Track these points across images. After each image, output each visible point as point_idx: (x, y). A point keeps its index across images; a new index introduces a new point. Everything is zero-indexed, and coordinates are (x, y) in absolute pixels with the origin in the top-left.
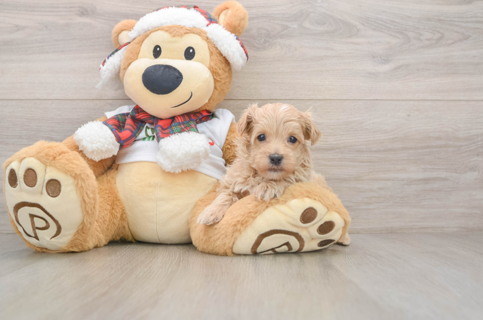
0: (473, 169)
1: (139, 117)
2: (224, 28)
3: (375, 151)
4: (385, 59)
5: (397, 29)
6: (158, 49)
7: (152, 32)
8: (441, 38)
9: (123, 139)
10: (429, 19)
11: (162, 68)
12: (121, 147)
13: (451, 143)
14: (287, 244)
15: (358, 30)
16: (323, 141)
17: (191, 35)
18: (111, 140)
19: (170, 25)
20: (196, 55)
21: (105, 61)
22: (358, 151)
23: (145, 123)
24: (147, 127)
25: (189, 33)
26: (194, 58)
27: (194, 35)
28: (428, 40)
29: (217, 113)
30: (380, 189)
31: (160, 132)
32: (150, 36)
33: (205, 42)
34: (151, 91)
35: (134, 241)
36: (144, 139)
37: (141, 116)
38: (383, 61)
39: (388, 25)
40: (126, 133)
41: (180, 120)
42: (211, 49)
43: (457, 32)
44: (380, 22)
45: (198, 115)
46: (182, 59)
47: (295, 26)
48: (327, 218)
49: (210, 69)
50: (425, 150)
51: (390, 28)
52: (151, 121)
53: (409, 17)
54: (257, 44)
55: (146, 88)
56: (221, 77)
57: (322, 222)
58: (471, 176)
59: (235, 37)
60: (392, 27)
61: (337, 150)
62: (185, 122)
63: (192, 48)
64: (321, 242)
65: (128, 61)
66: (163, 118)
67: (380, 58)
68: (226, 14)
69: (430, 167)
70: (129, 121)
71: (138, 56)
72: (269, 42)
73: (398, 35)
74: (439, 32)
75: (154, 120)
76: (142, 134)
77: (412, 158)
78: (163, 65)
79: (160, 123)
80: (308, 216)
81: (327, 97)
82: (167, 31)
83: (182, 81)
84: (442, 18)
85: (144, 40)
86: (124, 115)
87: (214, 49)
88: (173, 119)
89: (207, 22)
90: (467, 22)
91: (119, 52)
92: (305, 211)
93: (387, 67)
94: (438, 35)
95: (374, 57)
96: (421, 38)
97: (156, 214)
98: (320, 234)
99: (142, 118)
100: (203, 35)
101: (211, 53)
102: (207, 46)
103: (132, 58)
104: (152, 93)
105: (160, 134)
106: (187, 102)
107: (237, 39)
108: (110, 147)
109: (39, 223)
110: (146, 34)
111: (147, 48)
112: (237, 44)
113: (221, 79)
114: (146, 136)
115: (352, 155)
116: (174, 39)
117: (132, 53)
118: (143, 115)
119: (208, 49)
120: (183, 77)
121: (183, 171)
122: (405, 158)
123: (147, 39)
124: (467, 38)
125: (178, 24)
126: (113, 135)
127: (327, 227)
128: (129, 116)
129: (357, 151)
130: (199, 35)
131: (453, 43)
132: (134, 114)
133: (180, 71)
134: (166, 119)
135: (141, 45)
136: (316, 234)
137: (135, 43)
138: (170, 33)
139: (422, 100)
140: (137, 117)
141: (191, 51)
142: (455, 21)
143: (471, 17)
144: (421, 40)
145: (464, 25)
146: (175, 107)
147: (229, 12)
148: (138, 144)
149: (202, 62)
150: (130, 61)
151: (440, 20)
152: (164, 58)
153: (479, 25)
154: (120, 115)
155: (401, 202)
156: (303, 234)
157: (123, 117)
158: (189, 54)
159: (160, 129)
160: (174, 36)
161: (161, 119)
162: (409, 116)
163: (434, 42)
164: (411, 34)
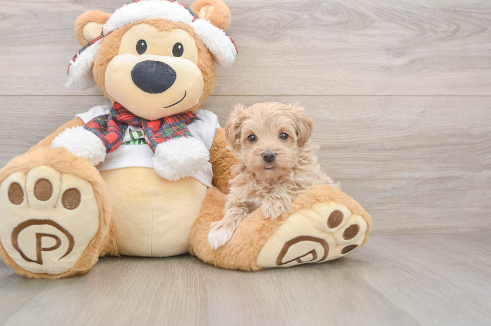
0: (487, 167)
1: (121, 118)
2: (211, 23)
3: (389, 150)
4: (400, 53)
5: (413, 20)
6: (143, 44)
7: (134, 24)
8: (456, 31)
9: (110, 143)
10: (444, 10)
11: (155, 65)
12: (108, 151)
13: (466, 140)
14: (313, 252)
15: (372, 21)
16: (335, 139)
17: (178, 30)
18: (98, 145)
19: (154, 18)
20: (184, 51)
21: (75, 57)
23: (127, 125)
24: (130, 130)
25: (175, 28)
26: (183, 55)
27: (181, 30)
28: (444, 32)
29: (198, 115)
30: (394, 188)
31: (153, 136)
32: (132, 29)
33: (192, 38)
34: (143, 90)
35: (119, 256)
36: (128, 143)
37: (123, 117)
38: (398, 55)
39: (403, 16)
40: (112, 136)
41: (170, 121)
42: (199, 46)
43: (473, 24)
44: (395, 13)
45: (185, 116)
46: (171, 56)
47: (306, 16)
48: (352, 222)
49: (199, 67)
50: (439, 148)
51: (405, 19)
52: (137, 122)
53: (425, 8)
54: (266, 35)
55: (136, 87)
56: (209, 77)
57: (348, 226)
58: (486, 174)
59: (225, 33)
60: (407, 18)
61: (350, 149)
62: (175, 124)
63: (180, 44)
64: (346, 248)
65: (106, 55)
66: (151, 120)
67: (395, 51)
68: (207, 11)
69: (444, 165)
70: (111, 123)
71: (118, 51)
72: (278, 33)
73: (413, 27)
74: (455, 24)
75: (140, 122)
76: (127, 137)
77: (427, 156)
78: (154, 61)
79: (150, 125)
80: (335, 219)
81: (340, 93)
82: (152, 24)
83: (175, 79)
84: (458, 9)
85: (124, 33)
86: (102, 117)
87: (202, 46)
88: (162, 121)
89: (192, 18)
90: (484, 13)
91: (92, 46)
92: (331, 214)
93: (401, 61)
94: (454, 28)
95: (388, 50)
96: (437, 30)
97: (152, 226)
98: (345, 239)
99: (124, 120)
100: (190, 30)
101: (199, 50)
102: (194, 42)
103: (112, 53)
104: (143, 92)
105: (154, 138)
106: (180, 101)
107: (227, 35)
108: (98, 153)
109: (47, 242)
110: (127, 27)
111: (129, 41)
112: (227, 40)
113: (208, 78)
114: (131, 139)
115: (365, 154)
116: (161, 33)
117: (111, 47)
118: (128, 116)
119: (196, 46)
120: (177, 75)
121: (181, 178)
122: (420, 156)
123: (128, 32)
124: (483, 30)
125: (163, 17)
126: (99, 139)
127: (352, 231)
128: (109, 117)
129: (371, 150)
130: (186, 30)
131: (469, 36)
132: (115, 115)
133: (173, 68)
134: (155, 120)
135: (121, 39)
136: (341, 239)
137: (114, 37)
138: (157, 27)
139: (438, 95)
140: (118, 119)
141: (180, 47)
142: (472, 12)
143: (488, 8)
144: (436, 32)
145: (481, 16)
146: (168, 107)
147: (211, 8)
148: (125, 148)
149: (191, 59)
150: (110, 56)
151: (455, 11)
152: (151, 54)
154: (98, 117)
155: (415, 202)
156: (329, 240)
157: (102, 119)
158: (178, 50)
159: (152, 132)
160: (162, 30)
161: (149, 121)
162: (423, 112)
163: (450, 34)
164: (426, 26)
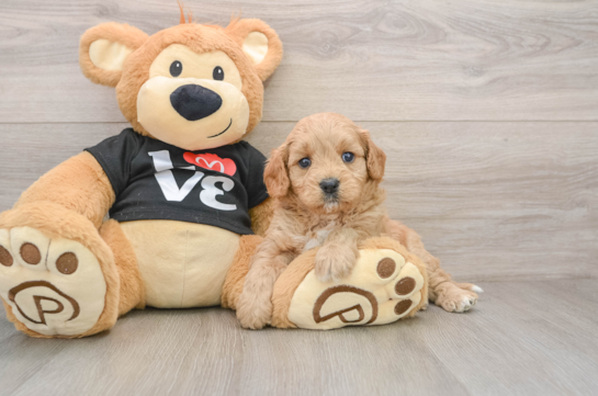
0: (581, 204)
3: (465, 184)
4: (478, 71)
5: (494, 32)
8: (546, 44)
10: (532, 20)
13: (556, 173)
15: (446, 34)
16: (401, 172)
22: (445, 184)
28: (531, 46)
30: (470, 229)
38: (476, 73)
39: (483, 28)
43: (566, 36)
44: (473, 24)
47: (368, 29)
50: (524, 182)
51: (485, 31)
53: (509, 18)
54: (322, 51)
58: (579, 213)
60: (487, 30)
61: (419, 183)
67: (472, 69)
69: (529, 202)
72: (336, 49)
73: (494, 40)
74: (544, 36)
77: (509, 192)
81: (408, 118)
84: (549, 19)
90: (579, 24)
93: (480, 81)
94: (543, 41)
95: (464, 68)
96: (523, 43)
115: (436, 189)
122: (501, 192)
124: (578, 43)
131: (561, 50)
139: (523, 121)
142: (564, 23)
143: (584, 18)
144: (522, 46)
145: (575, 27)
151: (545, 22)
153: (593, 28)
155: (495, 244)
162: (506, 140)
163: (538, 49)
164: (510, 39)
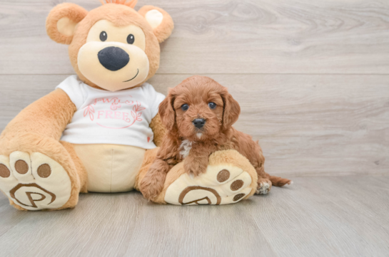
0: (362, 127)
3: (288, 114)
6: (104, 35)
7: (97, 21)
8: (341, 25)
13: (346, 107)
20: (135, 40)
26: (134, 42)
30: (291, 143)
32: (96, 23)
43: (354, 19)
50: (326, 113)
58: (361, 133)
63: (132, 35)
64: (236, 196)
69: (329, 126)
74: (340, 19)
77: (316, 119)
82: (111, 21)
90: (363, 11)
94: (339, 22)
98: (232, 190)
124: (362, 24)
130: (137, 26)
131: (351, 28)
141: (132, 37)
142: (353, 11)
143: (366, 7)
145: (360, 14)
151: (341, 10)
162: (314, 86)
